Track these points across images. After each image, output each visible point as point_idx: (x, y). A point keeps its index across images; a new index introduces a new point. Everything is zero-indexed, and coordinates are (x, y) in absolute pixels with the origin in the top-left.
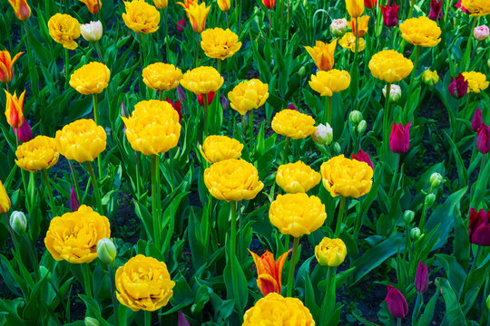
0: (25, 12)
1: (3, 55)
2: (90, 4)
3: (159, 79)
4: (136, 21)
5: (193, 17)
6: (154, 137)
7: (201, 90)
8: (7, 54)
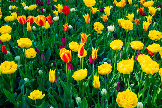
0: (89, 21)
1: (85, 35)
2: (104, 19)
3: (137, 46)
4: (126, 26)
5: (145, 26)
6: (153, 69)
7: (155, 52)
8: (86, 34)
